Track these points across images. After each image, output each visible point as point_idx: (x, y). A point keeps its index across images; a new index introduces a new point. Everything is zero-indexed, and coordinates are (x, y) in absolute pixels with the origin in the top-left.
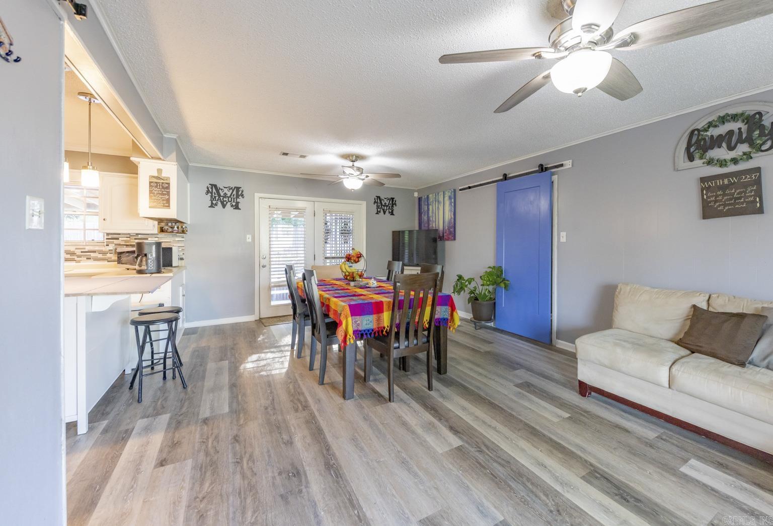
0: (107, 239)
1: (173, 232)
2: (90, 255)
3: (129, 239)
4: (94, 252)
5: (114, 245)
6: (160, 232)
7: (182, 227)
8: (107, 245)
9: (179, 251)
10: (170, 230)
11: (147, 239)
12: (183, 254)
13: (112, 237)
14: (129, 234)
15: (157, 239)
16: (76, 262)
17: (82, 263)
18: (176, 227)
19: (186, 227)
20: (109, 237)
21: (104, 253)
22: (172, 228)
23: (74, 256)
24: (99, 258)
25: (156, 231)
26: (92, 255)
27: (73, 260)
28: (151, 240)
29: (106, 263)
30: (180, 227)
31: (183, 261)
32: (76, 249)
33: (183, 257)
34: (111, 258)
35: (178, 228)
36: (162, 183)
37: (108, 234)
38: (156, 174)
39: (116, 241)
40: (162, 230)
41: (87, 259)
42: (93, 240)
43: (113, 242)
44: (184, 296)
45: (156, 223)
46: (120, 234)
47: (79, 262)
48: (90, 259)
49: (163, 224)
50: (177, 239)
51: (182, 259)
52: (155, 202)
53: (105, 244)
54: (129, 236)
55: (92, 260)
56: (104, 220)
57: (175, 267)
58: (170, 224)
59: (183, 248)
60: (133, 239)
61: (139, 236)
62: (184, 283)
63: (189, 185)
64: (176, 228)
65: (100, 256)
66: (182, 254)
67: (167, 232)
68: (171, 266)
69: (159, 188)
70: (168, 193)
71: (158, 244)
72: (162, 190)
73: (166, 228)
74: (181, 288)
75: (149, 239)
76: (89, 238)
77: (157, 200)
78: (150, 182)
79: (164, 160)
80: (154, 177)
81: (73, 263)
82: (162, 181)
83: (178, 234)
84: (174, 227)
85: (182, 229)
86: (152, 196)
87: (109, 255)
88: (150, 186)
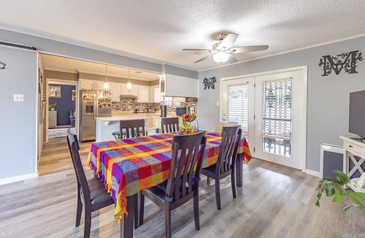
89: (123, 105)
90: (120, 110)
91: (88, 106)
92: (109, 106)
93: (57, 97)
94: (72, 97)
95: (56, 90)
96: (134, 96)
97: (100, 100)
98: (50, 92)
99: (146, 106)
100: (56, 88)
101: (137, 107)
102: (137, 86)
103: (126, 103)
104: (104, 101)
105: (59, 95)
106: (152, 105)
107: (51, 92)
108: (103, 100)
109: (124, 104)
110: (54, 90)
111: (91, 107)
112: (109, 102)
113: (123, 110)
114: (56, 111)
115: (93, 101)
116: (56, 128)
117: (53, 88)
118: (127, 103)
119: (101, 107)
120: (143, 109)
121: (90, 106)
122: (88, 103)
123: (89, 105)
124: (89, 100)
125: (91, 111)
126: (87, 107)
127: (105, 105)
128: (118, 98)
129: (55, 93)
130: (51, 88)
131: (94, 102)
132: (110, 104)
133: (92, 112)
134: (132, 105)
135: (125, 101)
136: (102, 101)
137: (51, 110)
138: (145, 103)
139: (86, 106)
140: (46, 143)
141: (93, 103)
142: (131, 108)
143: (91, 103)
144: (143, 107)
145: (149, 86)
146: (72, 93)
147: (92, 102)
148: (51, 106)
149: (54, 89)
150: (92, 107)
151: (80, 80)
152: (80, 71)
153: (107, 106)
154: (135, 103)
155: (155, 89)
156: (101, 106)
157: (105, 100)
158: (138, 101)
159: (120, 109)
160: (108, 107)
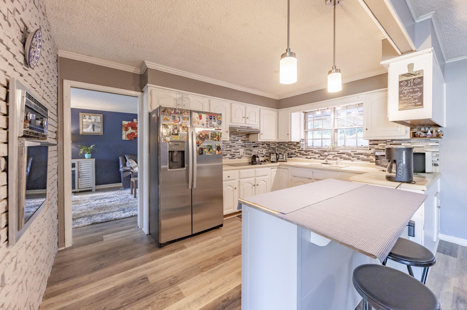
0: (370, 144)
1: (426, 137)
2: (359, 156)
3: (385, 144)
4: (362, 154)
5: (374, 149)
6: (413, 137)
7: (436, 131)
8: (370, 149)
9: (433, 156)
10: (423, 135)
11: (401, 144)
12: (438, 160)
13: (374, 142)
14: (386, 140)
15: (409, 144)
16: (351, 161)
17: (354, 162)
18: (429, 131)
19: (441, 131)
20: (371, 143)
21: (368, 155)
22: (425, 132)
23: (350, 156)
24: (365, 159)
25: (408, 136)
26: (361, 156)
27: (349, 159)
28: (404, 145)
29: (369, 163)
30: (434, 131)
31: (437, 167)
32: (352, 152)
33: (438, 163)
34: (372, 159)
35: (432, 132)
36: (414, 79)
37: (370, 141)
38: (406, 71)
39: (376, 147)
40: (414, 135)
41: (358, 159)
42: (362, 145)
43: (374, 147)
44: (439, 207)
45: (408, 128)
46: (379, 141)
47: (353, 161)
48: (359, 159)
49: (415, 130)
50: (430, 144)
51: (436, 165)
52: (406, 102)
53: (369, 148)
54: (385, 142)
55: (360, 160)
56: (366, 129)
57: (428, 173)
58: (423, 129)
59: (438, 153)
60: (388, 144)
61: (394, 141)
62: (439, 191)
63: (445, 85)
64: (429, 133)
65: (365, 157)
66: (436, 160)
67: (419, 137)
68: (424, 172)
69: (410, 87)
70: (421, 90)
71: (409, 150)
72: (414, 87)
73: (419, 133)
74: (436, 198)
75: (403, 144)
76: (359, 145)
77: (407, 100)
78: (400, 82)
79: (416, 51)
80: (404, 75)
81: (349, 162)
82: (414, 77)
83: (431, 139)
84: (427, 132)
85: (436, 133)
86: (402, 97)
87: (371, 157)
88: (400, 86)
89: (231, 146)
90: (227, 156)
91: (173, 151)
92: (219, 151)
93: (96, 133)
94: (123, 134)
95: (93, 120)
96: (252, 128)
97: (201, 136)
98: (83, 125)
99: (268, 148)
100: (93, 118)
101: (255, 151)
102: (258, 107)
103: (236, 142)
104: (208, 137)
105: (99, 130)
106: (277, 145)
107: (84, 123)
108: (206, 135)
109: (232, 144)
110: (90, 121)
111: (180, 153)
112: (218, 140)
113: (231, 157)
114: (94, 160)
115: (184, 139)
116: (94, 190)
117: (87, 117)
118: (238, 142)
119: (202, 153)
120: (263, 154)
121: (179, 151)
122: (174, 143)
123: (176, 148)
124: (177, 136)
125: (180, 163)
126: (171, 153)
127: (210, 148)
128: (227, 132)
129: (91, 127)
130: (84, 116)
131: (188, 141)
132: (220, 145)
133: (183, 166)
134: (245, 147)
135: (234, 138)
136: (205, 138)
137: (85, 158)
138: (265, 142)
139: (169, 152)
140: (66, 249)
141: (186, 144)
142: (245, 154)
143: (180, 143)
144: (263, 151)
145: (277, 110)
146: (122, 126)
147: (182, 140)
148: (84, 150)
149: (89, 119)
150: (183, 152)
151: (150, 87)
152: (150, 65)
153: (214, 149)
154: (250, 142)
155: (292, 114)
156: (202, 149)
157: (210, 136)
158: (260, 139)
159: (225, 155)
160: (217, 151)
